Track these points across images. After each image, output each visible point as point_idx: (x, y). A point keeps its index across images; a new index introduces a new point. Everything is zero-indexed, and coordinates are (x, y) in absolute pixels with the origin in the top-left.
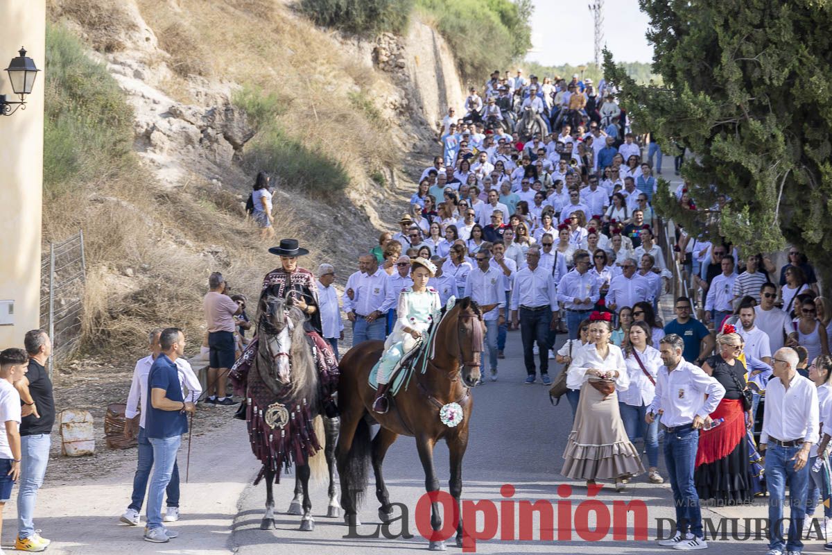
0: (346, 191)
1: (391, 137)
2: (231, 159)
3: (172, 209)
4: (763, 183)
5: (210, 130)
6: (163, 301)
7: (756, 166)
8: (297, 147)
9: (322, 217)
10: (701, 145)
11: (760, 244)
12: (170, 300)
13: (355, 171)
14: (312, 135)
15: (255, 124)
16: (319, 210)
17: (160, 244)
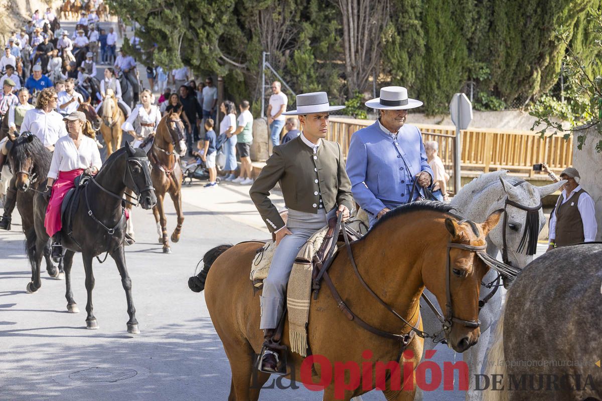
7: (169, 31)
10: (143, 21)
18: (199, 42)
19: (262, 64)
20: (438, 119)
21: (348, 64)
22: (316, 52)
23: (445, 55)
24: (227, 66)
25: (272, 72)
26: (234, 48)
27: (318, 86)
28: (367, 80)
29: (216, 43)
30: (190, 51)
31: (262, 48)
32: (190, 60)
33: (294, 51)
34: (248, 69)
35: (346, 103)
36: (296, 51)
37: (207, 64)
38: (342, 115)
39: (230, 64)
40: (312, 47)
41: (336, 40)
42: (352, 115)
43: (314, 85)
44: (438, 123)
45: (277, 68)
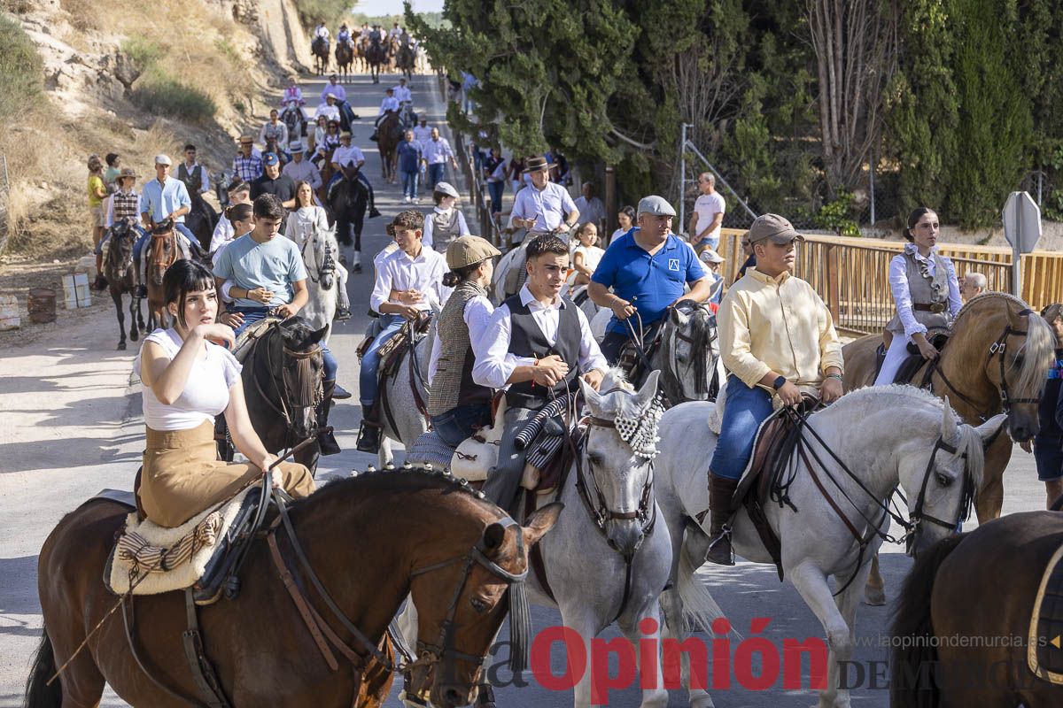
0: (215, 117)
1: (249, 75)
2: (122, 94)
3: (77, 135)
4: (530, 102)
5: (105, 72)
6: (72, 207)
7: (524, 89)
8: (175, 84)
9: (196, 139)
10: (481, 74)
11: (528, 149)
12: (77, 206)
13: (222, 102)
14: (186, 74)
15: (141, 67)
16: (194, 132)
17: (67, 163)
18: (575, 107)
19: (680, 143)
20: (981, 235)
21: (827, 142)
22: (772, 122)
23: (993, 125)
24: (621, 148)
25: (697, 157)
26: (633, 117)
27: (776, 180)
28: (859, 169)
29: (603, 108)
30: (559, 123)
31: (681, 117)
32: (561, 137)
33: (735, 122)
34: (657, 153)
35: (824, 208)
36: (738, 121)
37: (589, 143)
38: (816, 228)
39: (627, 143)
40: (766, 115)
41: (805, 101)
42: (834, 228)
43: (768, 179)
44: (982, 243)
45: (705, 150)
